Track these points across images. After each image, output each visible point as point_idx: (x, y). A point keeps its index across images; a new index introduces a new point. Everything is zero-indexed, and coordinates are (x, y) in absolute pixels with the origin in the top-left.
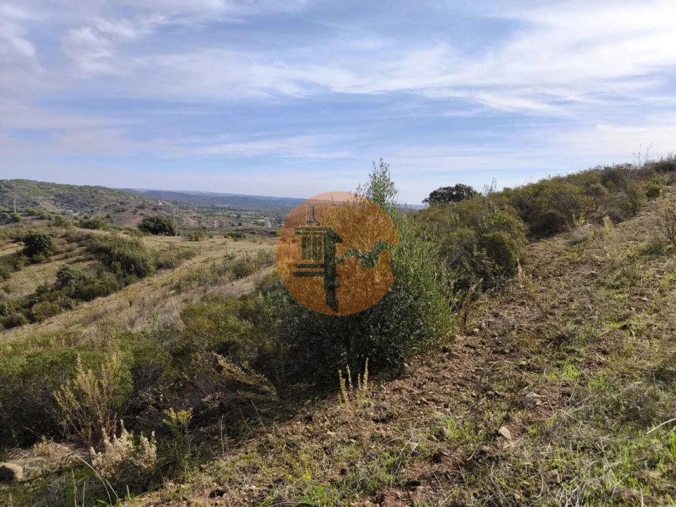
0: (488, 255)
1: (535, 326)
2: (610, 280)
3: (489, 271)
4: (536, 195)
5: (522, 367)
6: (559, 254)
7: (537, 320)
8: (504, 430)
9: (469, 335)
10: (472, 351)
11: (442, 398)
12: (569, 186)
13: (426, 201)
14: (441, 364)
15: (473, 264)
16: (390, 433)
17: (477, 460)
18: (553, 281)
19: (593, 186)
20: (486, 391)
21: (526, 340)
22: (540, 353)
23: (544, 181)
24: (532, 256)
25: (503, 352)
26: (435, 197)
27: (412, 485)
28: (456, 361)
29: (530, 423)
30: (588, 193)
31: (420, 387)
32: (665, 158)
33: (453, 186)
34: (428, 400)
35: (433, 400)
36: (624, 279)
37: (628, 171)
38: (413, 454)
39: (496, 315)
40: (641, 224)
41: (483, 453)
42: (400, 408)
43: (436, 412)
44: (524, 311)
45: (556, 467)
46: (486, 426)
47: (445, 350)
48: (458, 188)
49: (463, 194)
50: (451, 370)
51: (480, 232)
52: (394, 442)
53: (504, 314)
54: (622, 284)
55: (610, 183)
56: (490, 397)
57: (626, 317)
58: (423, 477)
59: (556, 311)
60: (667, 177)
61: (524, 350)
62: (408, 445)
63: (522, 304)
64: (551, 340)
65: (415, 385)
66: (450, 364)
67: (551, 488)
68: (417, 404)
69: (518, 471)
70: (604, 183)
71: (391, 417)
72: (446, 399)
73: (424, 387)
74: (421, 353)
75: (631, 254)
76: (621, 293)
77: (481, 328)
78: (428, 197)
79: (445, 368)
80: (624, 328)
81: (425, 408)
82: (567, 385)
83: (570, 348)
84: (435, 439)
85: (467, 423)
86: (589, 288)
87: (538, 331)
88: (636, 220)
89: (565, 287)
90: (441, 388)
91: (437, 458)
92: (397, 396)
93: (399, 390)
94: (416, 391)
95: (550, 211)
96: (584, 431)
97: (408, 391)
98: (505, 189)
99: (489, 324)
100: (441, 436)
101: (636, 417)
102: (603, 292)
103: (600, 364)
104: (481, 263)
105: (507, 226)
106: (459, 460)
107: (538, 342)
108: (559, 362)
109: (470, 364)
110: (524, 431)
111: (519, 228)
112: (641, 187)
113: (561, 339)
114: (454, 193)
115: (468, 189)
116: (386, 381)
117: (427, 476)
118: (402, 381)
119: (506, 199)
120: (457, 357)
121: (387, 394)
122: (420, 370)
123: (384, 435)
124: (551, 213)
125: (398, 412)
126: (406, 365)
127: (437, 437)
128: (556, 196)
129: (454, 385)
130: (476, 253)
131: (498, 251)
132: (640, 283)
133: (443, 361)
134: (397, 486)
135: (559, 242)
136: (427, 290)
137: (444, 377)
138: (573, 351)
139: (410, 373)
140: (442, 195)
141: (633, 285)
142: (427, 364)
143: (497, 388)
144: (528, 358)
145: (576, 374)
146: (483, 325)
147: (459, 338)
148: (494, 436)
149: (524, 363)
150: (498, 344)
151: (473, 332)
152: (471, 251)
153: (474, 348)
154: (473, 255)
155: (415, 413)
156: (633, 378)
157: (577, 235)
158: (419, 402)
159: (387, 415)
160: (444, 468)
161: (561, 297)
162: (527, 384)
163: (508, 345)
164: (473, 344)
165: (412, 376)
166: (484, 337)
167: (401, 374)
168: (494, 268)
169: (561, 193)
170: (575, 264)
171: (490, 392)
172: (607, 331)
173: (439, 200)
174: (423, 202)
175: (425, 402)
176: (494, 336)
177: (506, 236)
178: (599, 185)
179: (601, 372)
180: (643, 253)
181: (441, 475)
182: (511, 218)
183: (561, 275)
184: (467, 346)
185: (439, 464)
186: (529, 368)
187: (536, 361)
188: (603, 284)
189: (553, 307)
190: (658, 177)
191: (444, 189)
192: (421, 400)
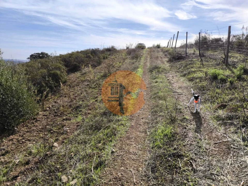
0: (52, 79)
1: (69, 104)
2: (93, 86)
3: (53, 85)
4: (70, 57)
5: (64, 119)
6: (78, 78)
7: (70, 102)
8: (56, 144)
9: (45, 111)
10: (46, 117)
11: (32, 138)
12: (80, 54)
13: (28, 58)
14: (32, 125)
15: (46, 84)
16: (6, 159)
17: (44, 158)
18: (76, 87)
19: (88, 55)
20: (50, 131)
21: (66, 109)
22: (70, 113)
23: (73, 52)
24: (69, 79)
25: (58, 115)
26: (33, 57)
27: (15, 178)
28: (39, 122)
29: (65, 139)
30: (86, 57)
31: (22, 136)
32: (109, 47)
33: (40, 53)
34: (26, 141)
35: (28, 140)
36: (97, 85)
37: (98, 50)
38: (17, 165)
39: (55, 102)
40: (102, 68)
41: (47, 155)
42: (12, 147)
43: (29, 144)
44: (66, 99)
45: (72, 152)
46: (49, 144)
47: (34, 119)
48: (42, 53)
49: (44, 56)
50: (36, 126)
51: (49, 71)
52: (8, 162)
53: (58, 101)
54: (96, 87)
55: (93, 54)
56: (52, 133)
57: (97, 97)
58: (20, 173)
59: (77, 98)
60: (109, 53)
61: (65, 113)
62: (14, 162)
63: (66, 96)
64: (74, 108)
65: (20, 136)
66: (36, 124)
67: (70, 160)
68: (20, 143)
69: (59, 158)
70: (92, 54)
71: (7, 152)
72: (34, 138)
73: (24, 135)
74: (23, 122)
75: (99, 77)
76: (96, 90)
77: (49, 108)
78: (29, 57)
79: (34, 126)
80: (96, 101)
81: (24, 144)
82: (78, 123)
83: (80, 110)
84: (28, 155)
85: (42, 146)
86: (87, 89)
87: (70, 106)
88: (100, 66)
89: (80, 89)
90: (32, 134)
91: (27, 163)
92: (11, 142)
93: (12, 140)
94: (20, 138)
95: (75, 63)
96: (82, 137)
97: (16, 139)
98: (60, 55)
99: (53, 106)
100: (30, 153)
101: (97, 128)
102: (91, 90)
103: (89, 113)
104: (50, 83)
105: (59, 69)
106: (37, 161)
107: (70, 110)
108: (76, 115)
109: (44, 122)
110: (63, 142)
111: (64, 69)
112: (101, 56)
113: (78, 107)
114: (41, 56)
115: (47, 54)
116: (6, 137)
117: (22, 172)
118: (14, 136)
119: (60, 59)
120: (39, 121)
121: (6, 143)
122: (23, 129)
123: (3, 161)
124: (75, 64)
125: (11, 149)
126: (16, 128)
127: (28, 154)
128: (76, 58)
129: (37, 132)
130: (47, 79)
131: (56, 78)
132: (101, 86)
133: (33, 123)
134: (8, 181)
135: (78, 74)
136: (22, 96)
137: (33, 130)
138: (81, 111)
139: (18, 131)
140: (36, 56)
141: (99, 87)
142: (26, 126)
143: (54, 129)
144: (67, 116)
145: (81, 118)
146: (51, 106)
147: (40, 113)
148: (51, 147)
149: (65, 118)
150: (56, 113)
151: (46, 110)
152: (45, 78)
153: (46, 116)
154: (46, 80)
155: (19, 147)
156: (98, 116)
157: (84, 71)
158: (21, 142)
159: (5, 152)
160: (30, 166)
161: (78, 93)
162: (65, 125)
163: (60, 112)
164: (46, 114)
165: (19, 132)
166: (51, 111)
167: (13, 133)
168: (55, 84)
169: (78, 57)
170: (83, 81)
171: (52, 131)
172: (91, 102)
173: (34, 58)
174: (27, 59)
175: (24, 142)
176: (55, 110)
177: (58, 72)
178: (90, 54)
179: (89, 116)
180: (102, 76)
181: (29, 169)
182: (61, 65)
183: (78, 85)
184: (44, 115)
185: (28, 165)
186: (67, 119)
187: (69, 117)
188: (91, 87)
189: (76, 97)
190: (106, 53)
191: (36, 54)
192: (22, 142)
